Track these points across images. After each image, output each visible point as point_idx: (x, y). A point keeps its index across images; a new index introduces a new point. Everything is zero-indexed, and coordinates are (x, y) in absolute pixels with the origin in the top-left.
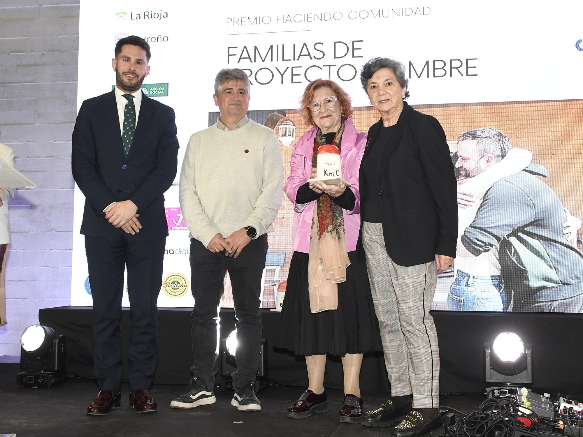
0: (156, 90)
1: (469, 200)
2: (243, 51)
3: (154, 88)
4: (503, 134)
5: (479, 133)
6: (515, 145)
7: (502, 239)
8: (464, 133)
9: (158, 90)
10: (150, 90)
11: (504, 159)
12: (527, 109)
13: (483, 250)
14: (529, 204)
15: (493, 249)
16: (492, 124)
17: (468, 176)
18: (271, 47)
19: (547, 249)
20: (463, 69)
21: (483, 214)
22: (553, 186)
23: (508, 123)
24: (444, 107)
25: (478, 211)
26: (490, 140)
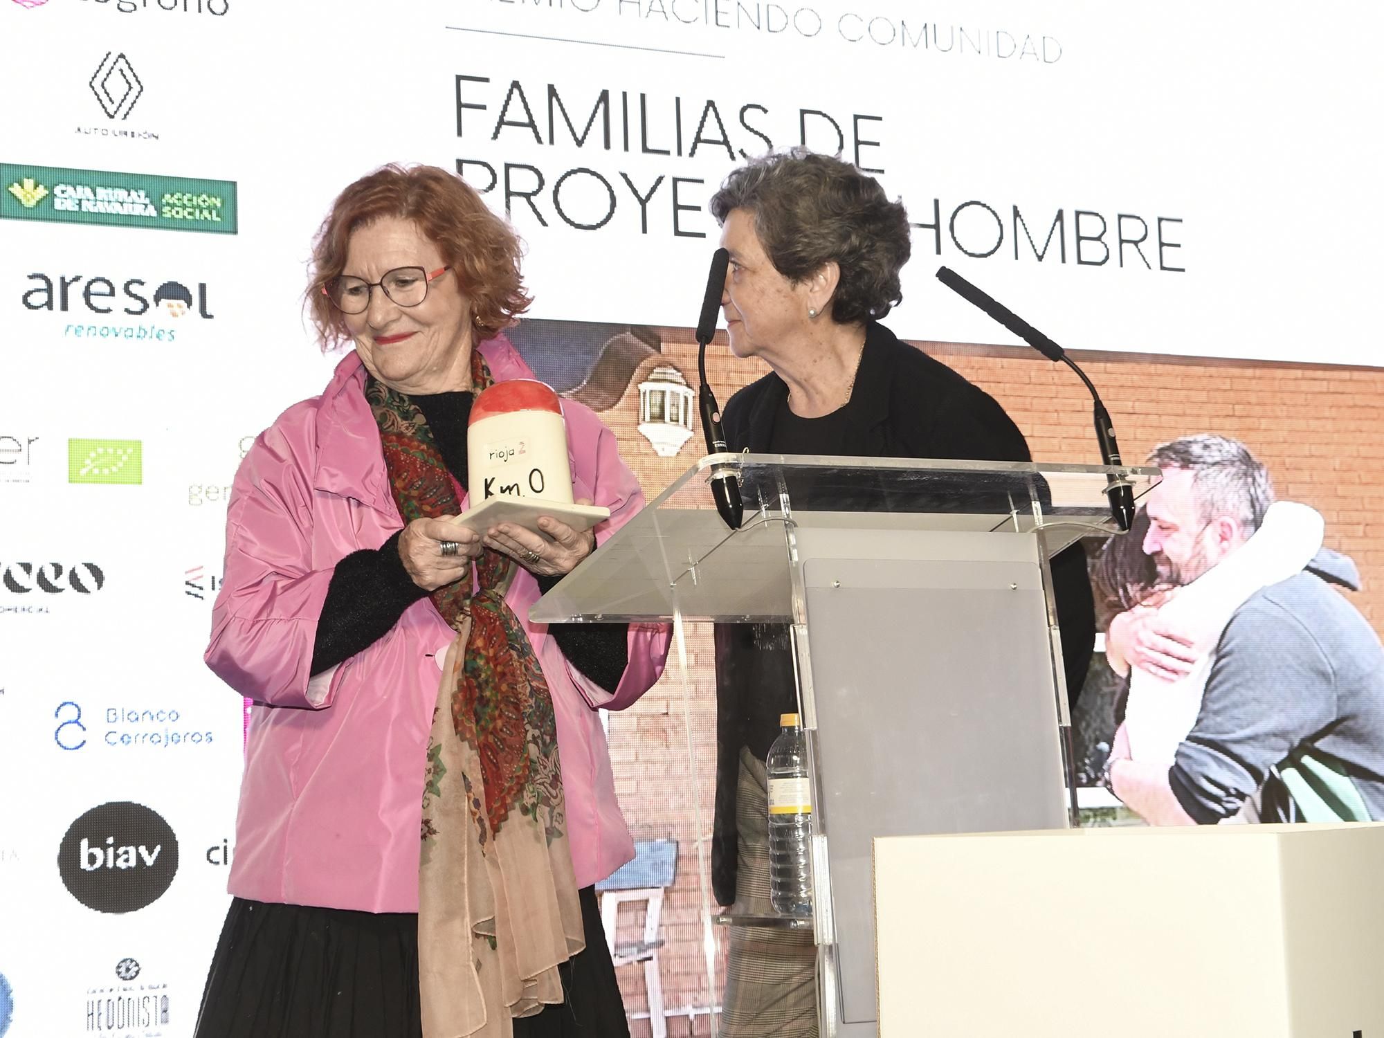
0: (188, 204)
1: (1183, 657)
2: (509, 98)
3: (178, 195)
4: (1255, 459)
5: (1196, 450)
6: (1283, 493)
7: (1267, 775)
8: (1160, 445)
9: (195, 203)
10: (164, 201)
11: (1260, 528)
12: (1304, 386)
13: (1222, 811)
14: (1322, 668)
15: (1244, 806)
16: (1228, 423)
17: (1176, 581)
18: (604, 97)
19: (1369, 803)
20: (1150, 247)
21: (1218, 699)
22: (1372, 617)
23: (1264, 423)
24: (1107, 361)
25: (1206, 690)
26: (1225, 472)
